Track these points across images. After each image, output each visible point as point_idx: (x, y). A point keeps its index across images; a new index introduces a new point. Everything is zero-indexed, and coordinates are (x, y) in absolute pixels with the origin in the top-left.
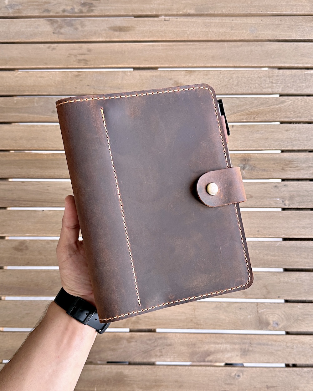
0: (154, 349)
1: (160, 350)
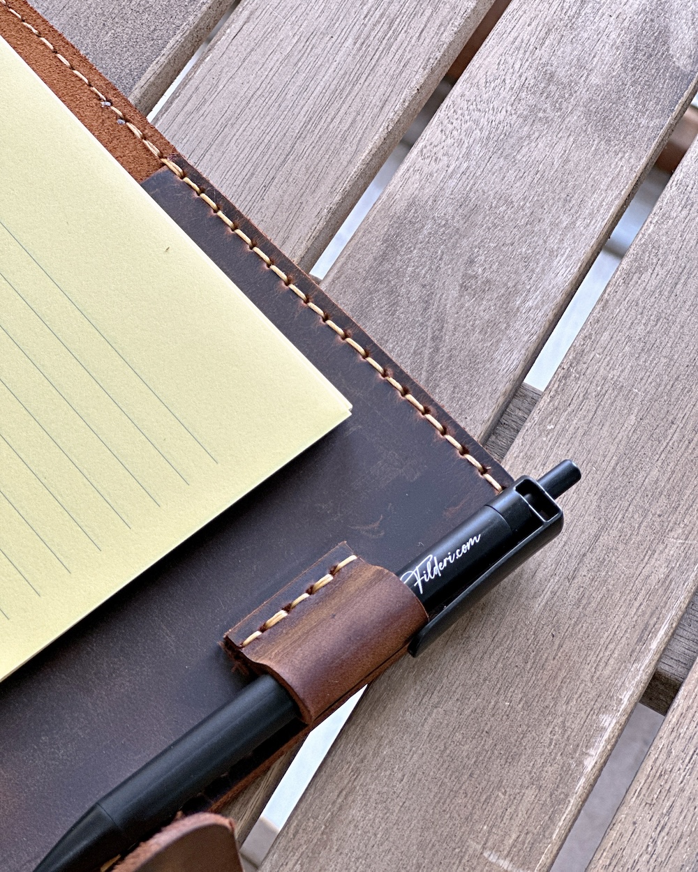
0: (441, 320)
1: (464, 287)
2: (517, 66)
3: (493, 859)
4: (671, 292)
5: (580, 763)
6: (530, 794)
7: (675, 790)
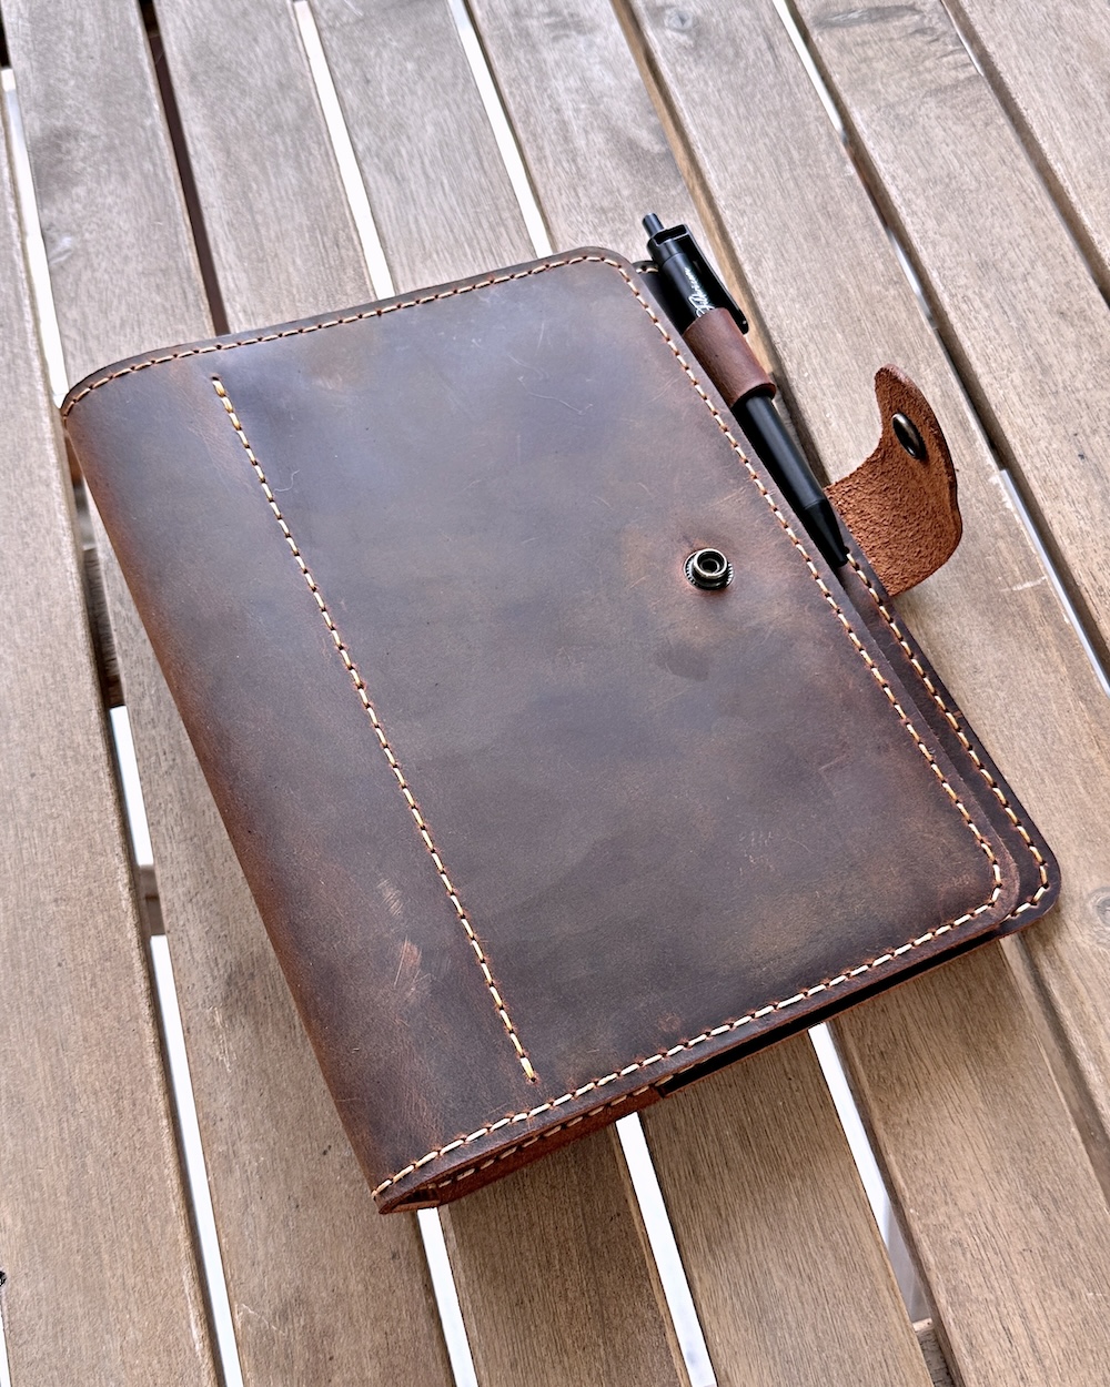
2: (580, 219)
3: (1019, 588)
4: (785, 261)
5: (1006, 509)
6: (1001, 544)
7: (1058, 480)
